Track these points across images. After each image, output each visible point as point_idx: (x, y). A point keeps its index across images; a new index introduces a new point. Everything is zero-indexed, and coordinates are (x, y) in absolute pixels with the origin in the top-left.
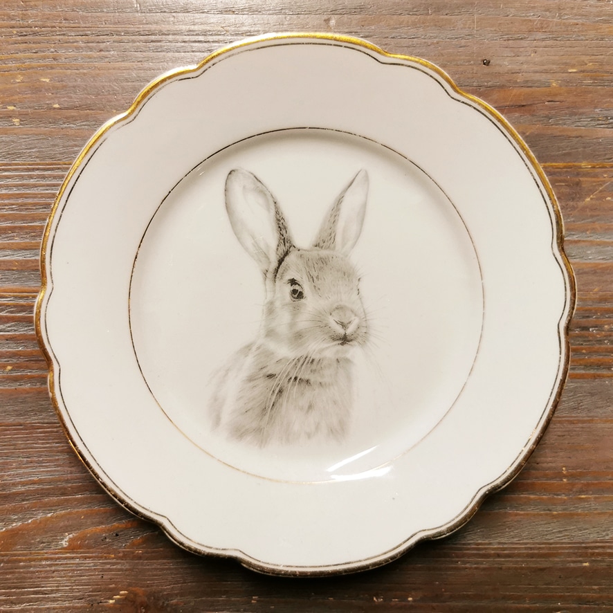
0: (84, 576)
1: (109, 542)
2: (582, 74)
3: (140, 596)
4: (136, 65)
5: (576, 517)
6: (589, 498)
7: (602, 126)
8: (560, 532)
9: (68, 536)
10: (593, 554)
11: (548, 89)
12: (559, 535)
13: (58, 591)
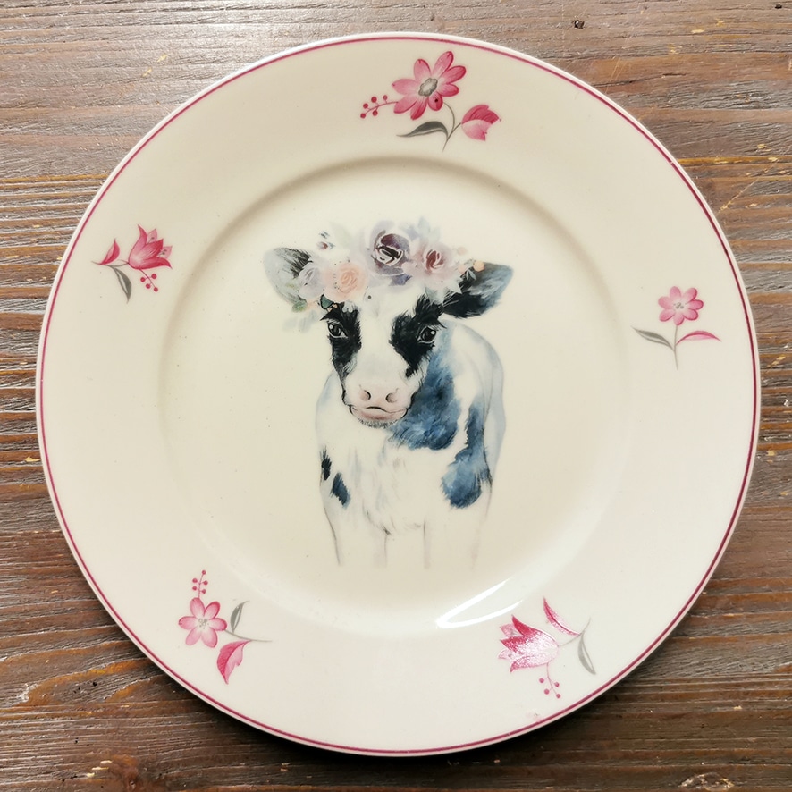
0: (51, 741)
1: (84, 694)
2: (710, 36)
3: (128, 767)
4: (101, 44)
5: (721, 643)
6: (740, 617)
7: (741, 106)
8: (700, 664)
9: (29, 688)
10: (747, 694)
11: (665, 59)
12: (700, 669)
13: (16, 762)
